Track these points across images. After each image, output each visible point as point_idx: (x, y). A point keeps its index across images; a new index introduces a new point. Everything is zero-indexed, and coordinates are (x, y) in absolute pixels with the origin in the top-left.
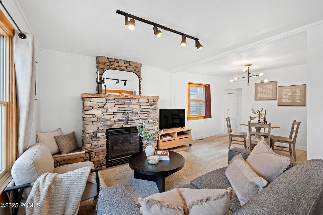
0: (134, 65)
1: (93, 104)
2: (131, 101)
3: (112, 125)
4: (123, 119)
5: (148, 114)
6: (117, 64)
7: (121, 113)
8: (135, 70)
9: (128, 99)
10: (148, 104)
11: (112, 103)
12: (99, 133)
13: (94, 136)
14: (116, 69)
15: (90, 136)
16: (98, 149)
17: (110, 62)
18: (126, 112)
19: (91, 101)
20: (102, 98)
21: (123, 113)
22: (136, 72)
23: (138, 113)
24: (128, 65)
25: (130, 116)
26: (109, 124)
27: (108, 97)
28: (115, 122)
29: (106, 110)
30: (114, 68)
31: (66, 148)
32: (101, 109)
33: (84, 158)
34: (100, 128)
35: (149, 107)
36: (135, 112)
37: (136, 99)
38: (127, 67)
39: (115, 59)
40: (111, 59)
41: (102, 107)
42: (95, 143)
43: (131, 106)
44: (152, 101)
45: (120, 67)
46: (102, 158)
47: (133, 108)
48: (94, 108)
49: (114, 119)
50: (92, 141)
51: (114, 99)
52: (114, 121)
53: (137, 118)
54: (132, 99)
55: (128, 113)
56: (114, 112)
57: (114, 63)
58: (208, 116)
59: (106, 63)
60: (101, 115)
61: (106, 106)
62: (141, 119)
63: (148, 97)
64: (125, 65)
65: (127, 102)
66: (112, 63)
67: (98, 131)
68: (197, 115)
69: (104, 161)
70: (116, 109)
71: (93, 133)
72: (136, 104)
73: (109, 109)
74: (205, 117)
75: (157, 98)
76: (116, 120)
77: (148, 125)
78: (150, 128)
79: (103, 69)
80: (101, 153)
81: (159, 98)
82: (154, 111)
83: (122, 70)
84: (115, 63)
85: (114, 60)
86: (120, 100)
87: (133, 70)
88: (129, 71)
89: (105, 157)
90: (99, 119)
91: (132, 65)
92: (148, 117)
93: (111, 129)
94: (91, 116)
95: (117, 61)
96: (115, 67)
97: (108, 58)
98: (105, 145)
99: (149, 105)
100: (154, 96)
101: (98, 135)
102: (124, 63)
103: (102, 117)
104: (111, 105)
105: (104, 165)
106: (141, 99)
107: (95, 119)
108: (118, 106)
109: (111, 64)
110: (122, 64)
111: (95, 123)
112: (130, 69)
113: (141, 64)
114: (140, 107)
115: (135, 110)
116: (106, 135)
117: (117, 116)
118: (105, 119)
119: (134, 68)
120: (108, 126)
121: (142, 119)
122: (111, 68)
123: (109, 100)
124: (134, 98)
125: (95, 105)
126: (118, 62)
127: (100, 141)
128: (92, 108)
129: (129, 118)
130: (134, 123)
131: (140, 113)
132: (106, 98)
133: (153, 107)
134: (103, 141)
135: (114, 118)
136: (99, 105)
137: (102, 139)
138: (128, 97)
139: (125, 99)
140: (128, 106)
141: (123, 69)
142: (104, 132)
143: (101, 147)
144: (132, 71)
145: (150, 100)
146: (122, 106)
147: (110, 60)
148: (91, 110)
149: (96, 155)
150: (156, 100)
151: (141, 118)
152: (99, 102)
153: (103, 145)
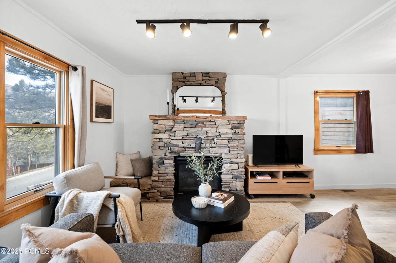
0: (215, 77)
1: (160, 127)
2: (205, 123)
3: (181, 152)
4: (194, 145)
5: (229, 140)
6: (194, 78)
7: (192, 138)
8: (217, 82)
9: (200, 121)
10: (230, 127)
11: (181, 126)
12: (166, 160)
13: (161, 163)
14: (192, 85)
15: (156, 162)
16: (165, 178)
17: (185, 78)
18: (199, 137)
19: (158, 124)
20: (169, 120)
21: (194, 139)
22: (218, 85)
23: (215, 139)
24: (207, 78)
25: (203, 142)
26: (177, 151)
27: (175, 118)
28: (185, 148)
29: (174, 135)
30: (190, 84)
31: (138, 172)
32: (169, 133)
33: (151, 185)
34: (167, 154)
35: (231, 131)
36: (210, 137)
37: (211, 121)
38: (206, 80)
39: (190, 73)
40: (186, 73)
41: (169, 130)
42: (162, 171)
43: (204, 129)
44: (236, 122)
45: (197, 82)
46: (170, 189)
47: (207, 133)
48: (161, 131)
49: (184, 145)
50: (159, 168)
51: (183, 121)
52: (183, 147)
53: (213, 145)
54: (206, 121)
55: (201, 139)
56: (183, 136)
57: (189, 78)
58: (364, 150)
59: (180, 79)
60: (168, 139)
61: (174, 130)
62: (218, 147)
63: (229, 118)
64: (204, 78)
65: (199, 124)
66: (187, 78)
67: (165, 157)
68: (337, 146)
69: (172, 193)
70: (185, 133)
71: (160, 159)
72: (212, 127)
73: (177, 132)
74: (358, 151)
75: (244, 119)
76: (186, 147)
77: (229, 156)
78: (232, 160)
79: (177, 86)
80: (168, 183)
81: (246, 119)
82: (238, 137)
83: (199, 84)
84: (191, 78)
85: (189, 75)
86: (190, 122)
87: (214, 83)
88: (208, 85)
89: (172, 189)
90: (166, 144)
91: (213, 77)
92: (229, 145)
93: (180, 156)
94: (158, 140)
95: (193, 74)
96: (191, 82)
97: (182, 73)
98: (173, 175)
99: (231, 129)
100: (238, 116)
101: (165, 162)
102: (203, 76)
103: (170, 142)
104: (179, 128)
105: (172, 198)
106: (218, 121)
107: (161, 144)
108: (187, 129)
109: (186, 80)
110: (200, 78)
111: (162, 148)
112: (209, 82)
113: (225, 74)
114: (217, 132)
115: (209, 135)
116: (174, 162)
117: (187, 142)
118: (172, 144)
119: (215, 80)
120: (176, 152)
121: (220, 147)
122: (187, 84)
123: (178, 122)
124: (207, 119)
125: (162, 128)
126: (195, 76)
127: (167, 169)
128: (159, 131)
129: (202, 145)
130: (209, 152)
131: (217, 138)
132: (174, 120)
133: (237, 131)
134: (170, 169)
135: (183, 143)
136: (167, 128)
137: (169, 167)
138: (200, 118)
139: (196, 121)
140: (200, 129)
141: (201, 84)
142: (171, 159)
143: (168, 176)
144: (212, 85)
145: (232, 122)
146: (193, 129)
147: (184, 75)
148: (158, 134)
149: (163, 185)
150: (241, 122)
151: (218, 145)
152: (166, 124)
153: (171, 175)
